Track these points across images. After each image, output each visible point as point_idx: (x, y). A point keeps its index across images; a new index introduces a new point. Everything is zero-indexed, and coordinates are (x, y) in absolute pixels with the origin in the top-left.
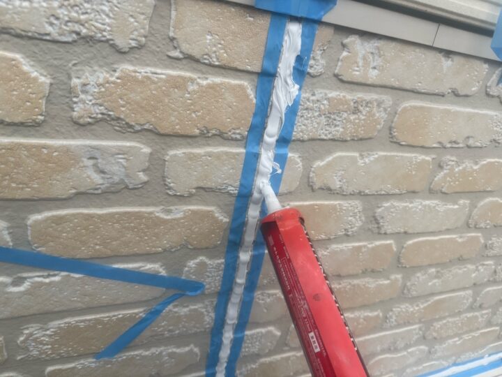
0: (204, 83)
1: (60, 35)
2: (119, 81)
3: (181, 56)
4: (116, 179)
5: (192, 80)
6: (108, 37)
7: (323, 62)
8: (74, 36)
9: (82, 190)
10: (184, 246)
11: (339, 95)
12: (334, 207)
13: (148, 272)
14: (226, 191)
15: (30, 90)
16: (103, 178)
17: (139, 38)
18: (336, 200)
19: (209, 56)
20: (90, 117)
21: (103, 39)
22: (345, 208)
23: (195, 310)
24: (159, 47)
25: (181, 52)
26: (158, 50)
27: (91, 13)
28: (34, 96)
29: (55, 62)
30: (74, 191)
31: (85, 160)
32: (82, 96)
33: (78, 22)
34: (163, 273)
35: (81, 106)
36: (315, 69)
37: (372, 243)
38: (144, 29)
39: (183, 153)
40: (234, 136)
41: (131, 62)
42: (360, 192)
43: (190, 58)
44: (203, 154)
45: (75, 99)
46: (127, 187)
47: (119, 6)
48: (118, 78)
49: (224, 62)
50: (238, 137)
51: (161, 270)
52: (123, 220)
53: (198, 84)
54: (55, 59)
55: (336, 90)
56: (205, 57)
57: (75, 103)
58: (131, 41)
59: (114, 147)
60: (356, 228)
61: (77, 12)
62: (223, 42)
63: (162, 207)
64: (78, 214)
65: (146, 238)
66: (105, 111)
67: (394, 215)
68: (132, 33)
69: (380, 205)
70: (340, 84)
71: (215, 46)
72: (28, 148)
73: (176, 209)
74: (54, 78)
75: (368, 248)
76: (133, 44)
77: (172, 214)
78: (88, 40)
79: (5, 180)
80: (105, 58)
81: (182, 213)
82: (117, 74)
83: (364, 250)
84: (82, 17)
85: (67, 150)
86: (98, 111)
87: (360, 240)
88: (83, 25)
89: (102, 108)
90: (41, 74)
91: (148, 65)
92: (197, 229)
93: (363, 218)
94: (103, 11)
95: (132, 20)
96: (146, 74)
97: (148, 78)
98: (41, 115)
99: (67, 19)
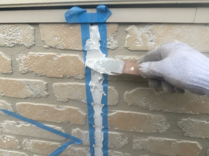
0: (60, 56)
1: (9, 45)
2: (29, 58)
3: (48, 47)
4: (38, 93)
5: (55, 56)
6: (23, 43)
8: (13, 44)
9: (28, 96)
10: (69, 122)
11: (131, 58)
12: (145, 117)
14: (81, 101)
15: (6, 63)
16: (33, 92)
17: (32, 42)
18: (145, 112)
19: (59, 46)
20: (24, 71)
21: (21, 44)
22: (153, 118)
23: (81, 150)
24: (40, 45)
25: (47, 45)
27: (15, 36)
28: (7, 65)
29: (11, 53)
30: (25, 96)
31: (27, 86)
32: (20, 64)
33: (12, 40)
35: (21, 67)
38: (32, 39)
40: (78, 78)
41: (32, 51)
43: (51, 47)
44: (67, 85)
46: (42, 96)
47: (22, 32)
48: (29, 57)
49: (65, 48)
51: (62, 130)
52: (43, 108)
53: (57, 57)
56: (57, 46)
57: (19, 66)
58: (29, 44)
59: (33, 82)
62: (62, 39)
64: (29, 104)
65: (53, 116)
66: (28, 69)
67: (193, 126)
68: (29, 41)
71: (59, 41)
72: (10, 81)
73: (62, 107)
74: (12, 59)
76: (31, 45)
77: (61, 109)
78: (18, 45)
79: (7, 91)
80: (24, 50)
81: (65, 109)
82: (28, 56)
84: (13, 38)
85: (20, 82)
86: (26, 69)
88: (14, 40)
89: (27, 68)
90: (8, 58)
91: (38, 52)
93: (169, 125)
94: (19, 35)
95: (28, 36)
96: (37, 55)
98: (11, 71)
99: (9, 39)
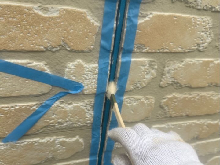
10: (62, 47)
12: (189, 21)
18: (191, 14)
22: (198, 23)
34: (48, 71)
37: (218, 60)
42: (212, 8)
51: (46, 68)
52: (7, 14)
60: (206, 44)
63: (39, 5)
65: (29, 35)
73: (52, 8)
75: (214, 64)
77: (49, 13)
81: (57, 13)
83: (211, 65)
87: (208, 56)
92: (72, 31)
93: (212, 35)
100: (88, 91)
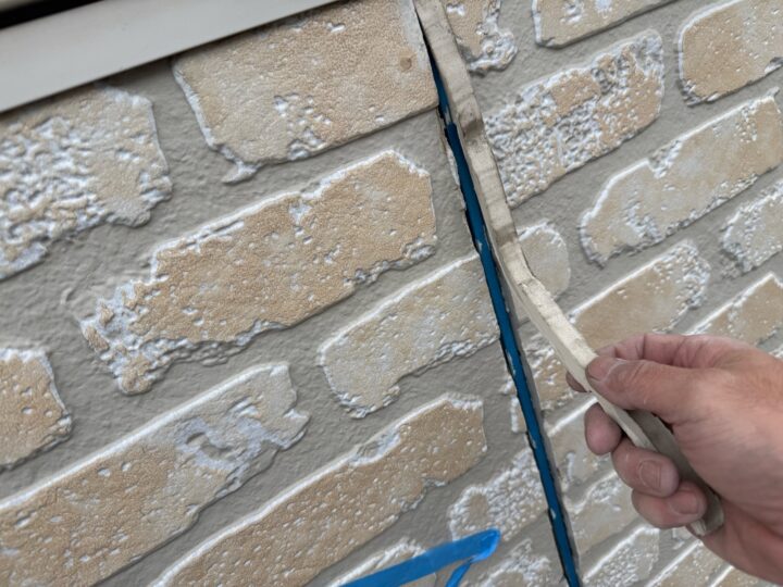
0: (317, 193)
1: (14, 259)
2: (164, 279)
3: (250, 171)
4: (255, 447)
5: (293, 203)
6: (101, 213)
7: (507, 33)
8: (39, 246)
9: (208, 499)
10: (429, 489)
11: (565, 76)
12: (651, 275)
13: (393, 564)
14: (451, 355)
15: (17, 388)
16: (232, 459)
17: (158, 183)
18: (647, 260)
19: (301, 141)
20: (150, 371)
21: (95, 221)
22: (669, 266)
23: (503, 576)
24: (201, 178)
25: (247, 163)
26: (202, 183)
27: (45, 189)
28: (30, 393)
29: (33, 312)
30: (194, 509)
31: (183, 447)
32: (116, 344)
33: (31, 217)
34: (418, 551)
35: (124, 360)
36: (500, 53)
37: (740, 298)
38: (156, 160)
39: (346, 336)
40: (416, 256)
41: (166, 234)
42: (682, 223)
43: (268, 164)
44: (380, 317)
45: (105, 357)
46: (280, 450)
47: (87, 145)
48: (159, 276)
49: (332, 137)
50: (424, 252)
51: (412, 548)
52: (305, 507)
53: (307, 202)
54: (30, 307)
55: (553, 71)
56: (294, 146)
57: (110, 362)
58: (145, 197)
59: (219, 397)
60: (702, 288)
61: (18, 201)
62: (311, 102)
63: (357, 447)
64: (224, 541)
65: (359, 513)
66: (171, 346)
67: (754, 229)
68: (138, 180)
69: (723, 228)
70: (556, 56)
71: (300, 116)
72: (72, 485)
73: (383, 436)
74: (48, 342)
75: (736, 309)
76: (153, 198)
77: (380, 449)
78: (70, 238)
80: (116, 253)
81: (397, 437)
82: (154, 270)
83: (731, 316)
84: (34, 205)
85: (142, 449)
86: (157, 353)
87: (717, 305)
88: (43, 218)
89: (161, 343)
90: (21, 348)
91: (201, 221)
92: (436, 450)
93: (707, 265)
94: (65, 172)
95: (126, 157)
96: (205, 240)
97: (214, 244)
98: (63, 417)
99: (7, 224)
100: (510, 533)
